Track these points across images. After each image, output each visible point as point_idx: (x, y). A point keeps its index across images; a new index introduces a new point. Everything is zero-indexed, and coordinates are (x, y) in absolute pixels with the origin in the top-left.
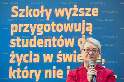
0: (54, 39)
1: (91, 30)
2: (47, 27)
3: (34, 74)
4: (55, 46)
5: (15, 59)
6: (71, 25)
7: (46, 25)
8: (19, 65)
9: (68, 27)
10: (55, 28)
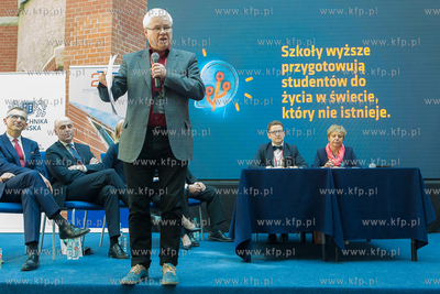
0: (326, 79)
1: (363, 70)
2: (319, 67)
3: (307, 114)
4: (327, 86)
5: (288, 99)
6: (343, 64)
7: (318, 64)
8: (292, 105)
9: (341, 67)
10: (327, 67)
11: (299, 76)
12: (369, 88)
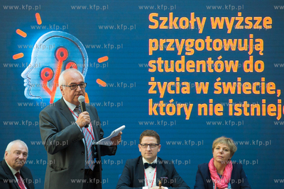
0: (210, 61)
1: (262, 49)
2: (200, 44)
3: (182, 109)
4: (211, 70)
5: (156, 88)
6: (233, 41)
7: (199, 41)
8: (162, 96)
9: (230, 45)
10: (211, 45)
11: (173, 56)
12: (269, 75)
